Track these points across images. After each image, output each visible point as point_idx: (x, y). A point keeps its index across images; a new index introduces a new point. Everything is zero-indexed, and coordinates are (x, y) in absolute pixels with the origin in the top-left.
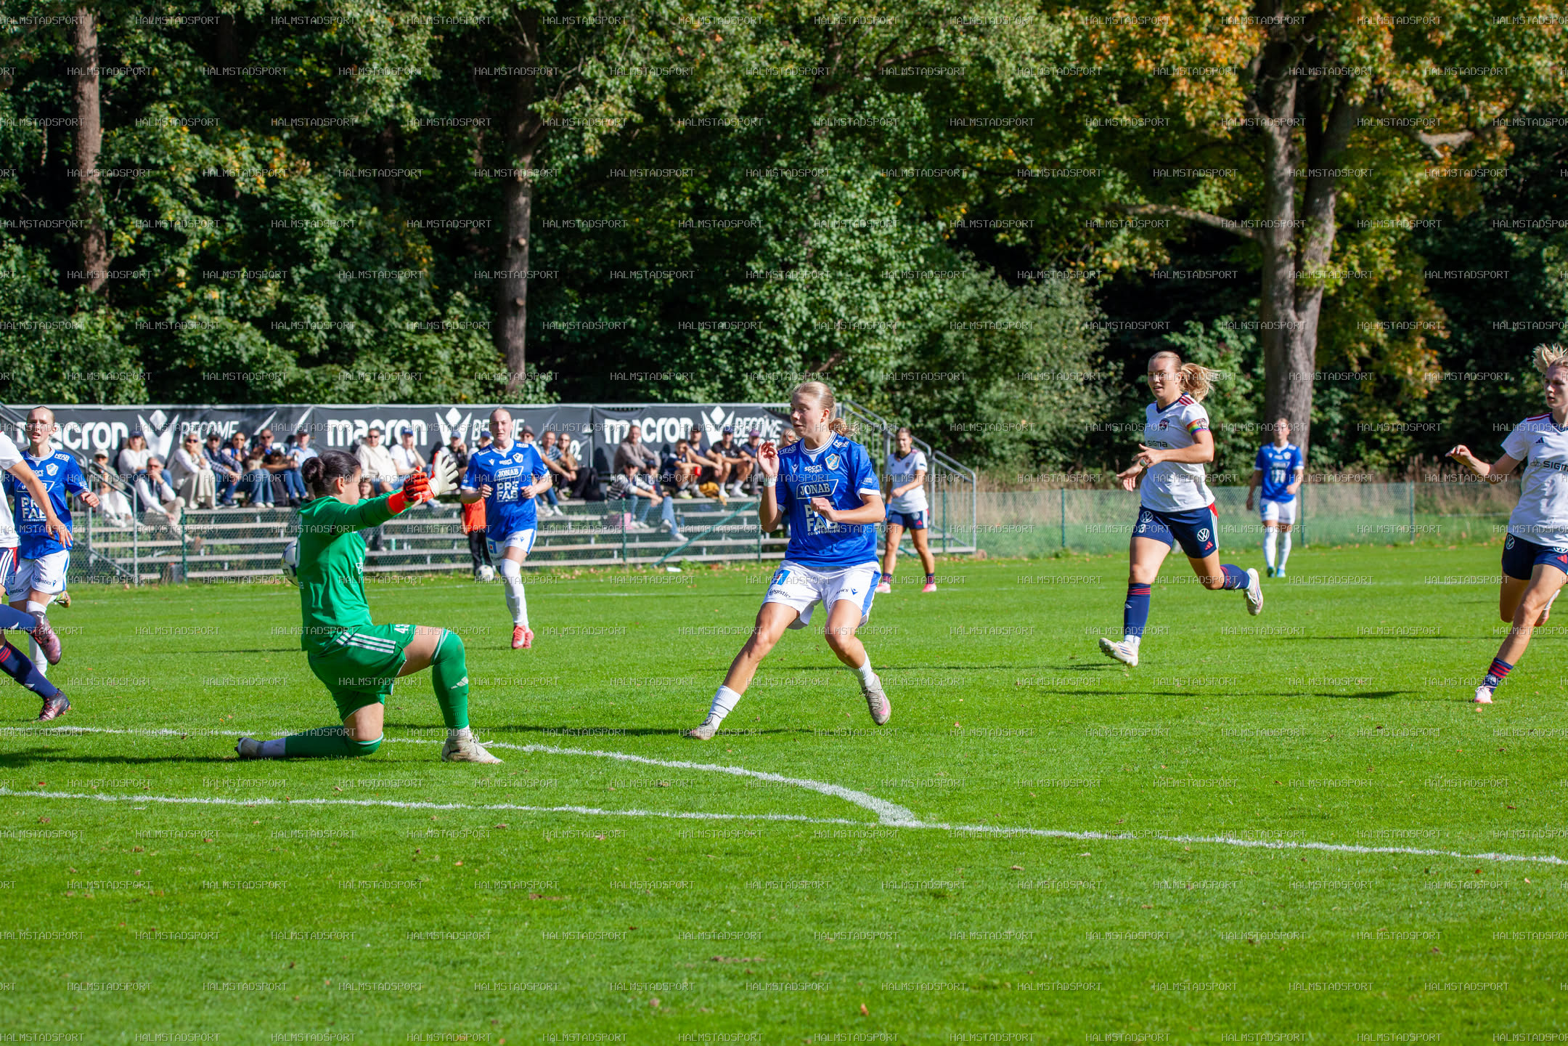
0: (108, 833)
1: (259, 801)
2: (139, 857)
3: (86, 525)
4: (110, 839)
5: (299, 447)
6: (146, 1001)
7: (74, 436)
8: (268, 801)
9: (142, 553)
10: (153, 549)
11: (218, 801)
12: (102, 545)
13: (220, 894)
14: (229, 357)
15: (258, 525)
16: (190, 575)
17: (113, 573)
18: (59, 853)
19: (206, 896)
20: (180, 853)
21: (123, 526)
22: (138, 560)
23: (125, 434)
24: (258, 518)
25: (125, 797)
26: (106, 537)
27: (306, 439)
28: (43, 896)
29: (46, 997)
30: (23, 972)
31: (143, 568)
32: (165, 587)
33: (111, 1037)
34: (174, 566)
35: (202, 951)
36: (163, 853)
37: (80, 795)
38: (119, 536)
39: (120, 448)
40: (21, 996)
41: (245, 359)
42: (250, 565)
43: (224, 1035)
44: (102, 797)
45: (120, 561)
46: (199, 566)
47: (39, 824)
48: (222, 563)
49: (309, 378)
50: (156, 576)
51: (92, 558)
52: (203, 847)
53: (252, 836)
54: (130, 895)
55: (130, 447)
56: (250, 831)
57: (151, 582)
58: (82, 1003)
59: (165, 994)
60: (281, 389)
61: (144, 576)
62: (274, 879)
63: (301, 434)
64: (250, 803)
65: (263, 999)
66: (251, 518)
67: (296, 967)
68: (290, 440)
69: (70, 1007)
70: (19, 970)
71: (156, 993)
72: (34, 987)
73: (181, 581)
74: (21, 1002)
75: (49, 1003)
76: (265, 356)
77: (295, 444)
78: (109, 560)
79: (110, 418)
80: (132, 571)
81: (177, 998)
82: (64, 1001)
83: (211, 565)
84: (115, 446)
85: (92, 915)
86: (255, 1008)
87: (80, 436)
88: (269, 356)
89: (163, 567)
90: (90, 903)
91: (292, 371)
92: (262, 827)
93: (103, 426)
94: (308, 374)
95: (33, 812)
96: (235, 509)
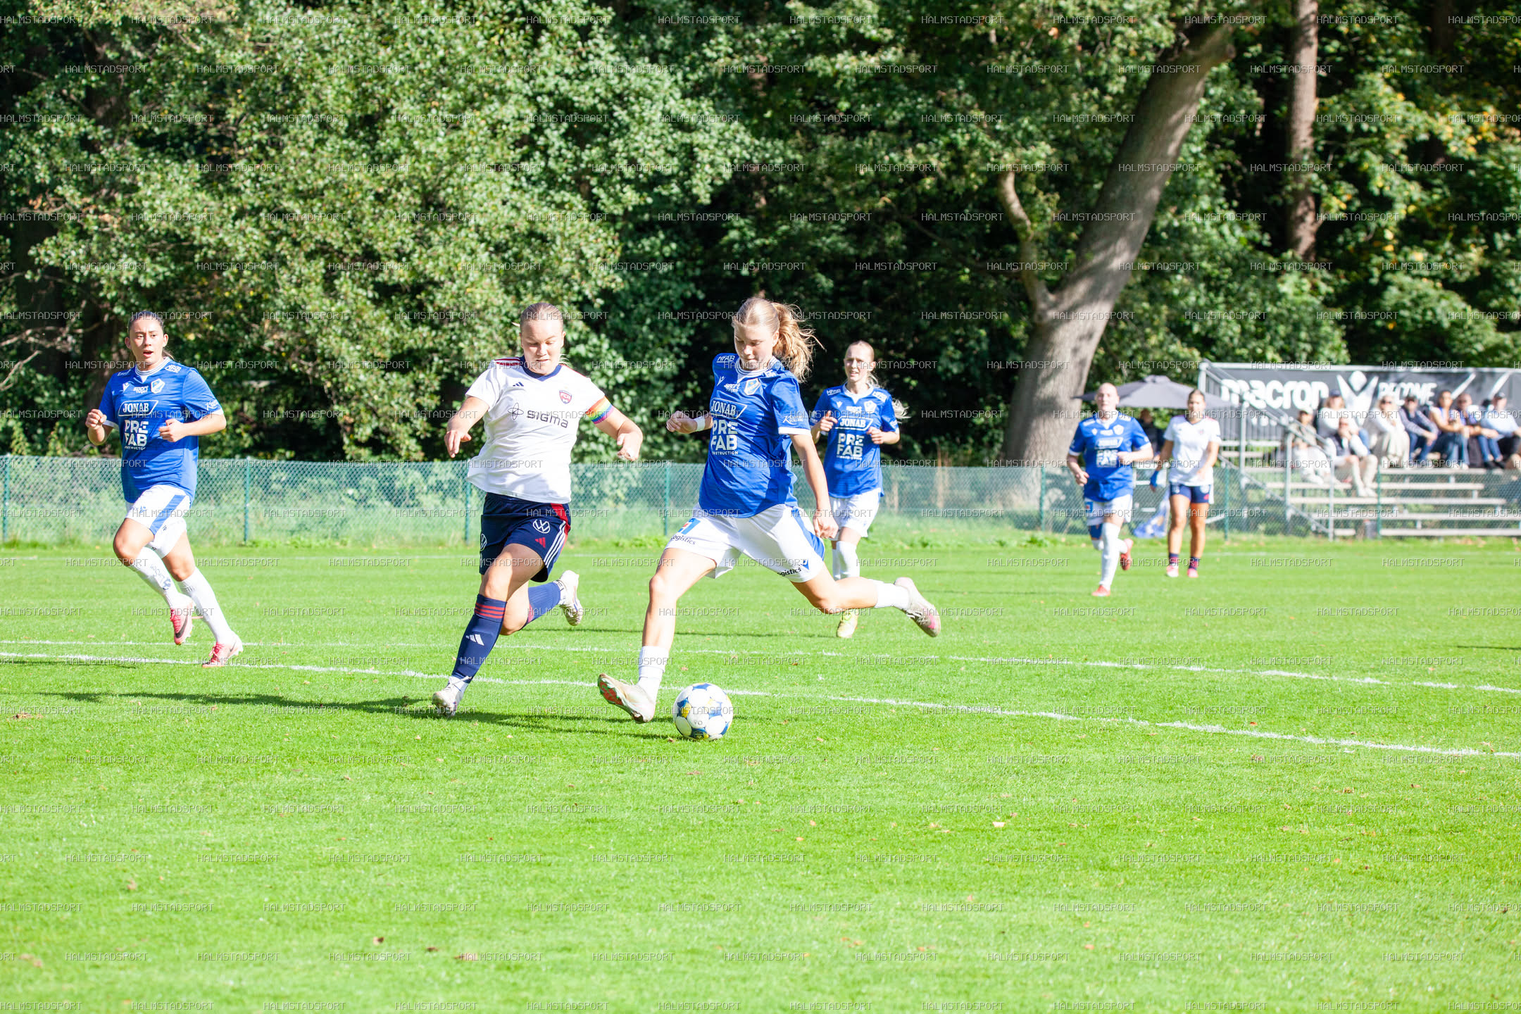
0: (1318, 773)
1: (1464, 752)
2: (1350, 797)
3: (1284, 480)
4: (1320, 779)
5: (1495, 411)
6: (1364, 934)
7: (1276, 394)
8: (1472, 752)
9: (1338, 509)
10: (1347, 506)
11: (1423, 749)
12: (1299, 500)
13: (1431, 838)
14: (1430, 322)
15: (1452, 485)
16: (1385, 532)
17: (1309, 528)
18: (1273, 790)
19: (1417, 839)
20: (1389, 796)
21: (1320, 483)
22: (1333, 516)
23: (1325, 395)
24: (1452, 479)
25: (1332, 741)
26: (1303, 493)
27: (1502, 403)
28: (1260, 830)
29: (1269, 924)
30: (1246, 899)
31: (1337, 524)
32: (1359, 543)
33: (1334, 966)
34: (1368, 523)
35: (1416, 890)
36: (1373, 795)
37: (1290, 737)
38: (1315, 492)
39: (1320, 407)
40: (1246, 921)
41: (1446, 324)
42: (1443, 524)
43: (1443, 972)
44: (1310, 738)
45: (1315, 516)
46: (1391, 524)
47: (1255, 762)
48: (1415, 522)
49: (1508, 342)
50: (1349, 532)
51: (1289, 513)
52: (1411, 792)
53: (1459, 785)
54: (1343, 834)
55: (1329, 405)
56: (1457, 779)
57: (1344, 538)
58: (1304, 932)
59: (1383, 929)
60: (1480, 354)
61: (1340, 532)
62: (1482, 827)
63: (1497, 398)
64: (1455, 752)
65: (1478, 940)
66: (1445, 478)
67: (1509, 913)
68: (1486, 403)
69: (1293, 935)
70: (1242, 896)
71: (1373, 927)
72: (1257, 914)
73: (1375, 538)
74: (1246, 926)
75: (1273, 930)
76: (1464, 322)
77: (1491, 407)
78: (1305, 515)
79: (1310, 377)
80: (1327, 526)
81: (1395, 933)
82: (1286, 929)
83: (1404, 524)
84: (1315, 405)
85: (1307, 850)
86: (1472, 949)
87: (1281, 395)
88: (1470, 322)
89: (1358, 524)
90: (1305, 838)
91: (1491, 336)
92: (1468, 776)
93: (1303, 385)
94: (1507, 338)
95: (1246, 751)
96: (1430, 470)
